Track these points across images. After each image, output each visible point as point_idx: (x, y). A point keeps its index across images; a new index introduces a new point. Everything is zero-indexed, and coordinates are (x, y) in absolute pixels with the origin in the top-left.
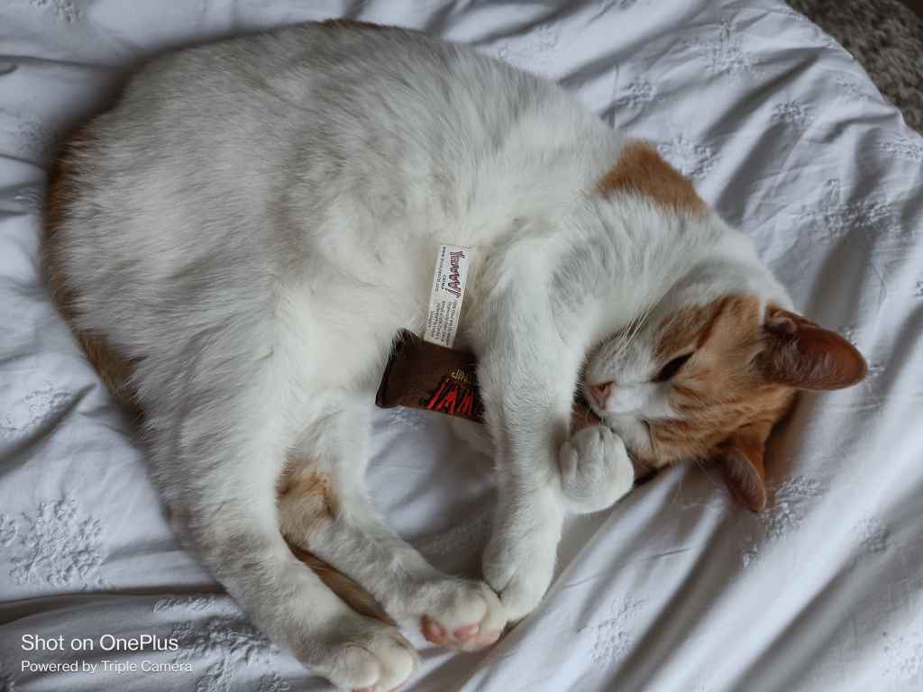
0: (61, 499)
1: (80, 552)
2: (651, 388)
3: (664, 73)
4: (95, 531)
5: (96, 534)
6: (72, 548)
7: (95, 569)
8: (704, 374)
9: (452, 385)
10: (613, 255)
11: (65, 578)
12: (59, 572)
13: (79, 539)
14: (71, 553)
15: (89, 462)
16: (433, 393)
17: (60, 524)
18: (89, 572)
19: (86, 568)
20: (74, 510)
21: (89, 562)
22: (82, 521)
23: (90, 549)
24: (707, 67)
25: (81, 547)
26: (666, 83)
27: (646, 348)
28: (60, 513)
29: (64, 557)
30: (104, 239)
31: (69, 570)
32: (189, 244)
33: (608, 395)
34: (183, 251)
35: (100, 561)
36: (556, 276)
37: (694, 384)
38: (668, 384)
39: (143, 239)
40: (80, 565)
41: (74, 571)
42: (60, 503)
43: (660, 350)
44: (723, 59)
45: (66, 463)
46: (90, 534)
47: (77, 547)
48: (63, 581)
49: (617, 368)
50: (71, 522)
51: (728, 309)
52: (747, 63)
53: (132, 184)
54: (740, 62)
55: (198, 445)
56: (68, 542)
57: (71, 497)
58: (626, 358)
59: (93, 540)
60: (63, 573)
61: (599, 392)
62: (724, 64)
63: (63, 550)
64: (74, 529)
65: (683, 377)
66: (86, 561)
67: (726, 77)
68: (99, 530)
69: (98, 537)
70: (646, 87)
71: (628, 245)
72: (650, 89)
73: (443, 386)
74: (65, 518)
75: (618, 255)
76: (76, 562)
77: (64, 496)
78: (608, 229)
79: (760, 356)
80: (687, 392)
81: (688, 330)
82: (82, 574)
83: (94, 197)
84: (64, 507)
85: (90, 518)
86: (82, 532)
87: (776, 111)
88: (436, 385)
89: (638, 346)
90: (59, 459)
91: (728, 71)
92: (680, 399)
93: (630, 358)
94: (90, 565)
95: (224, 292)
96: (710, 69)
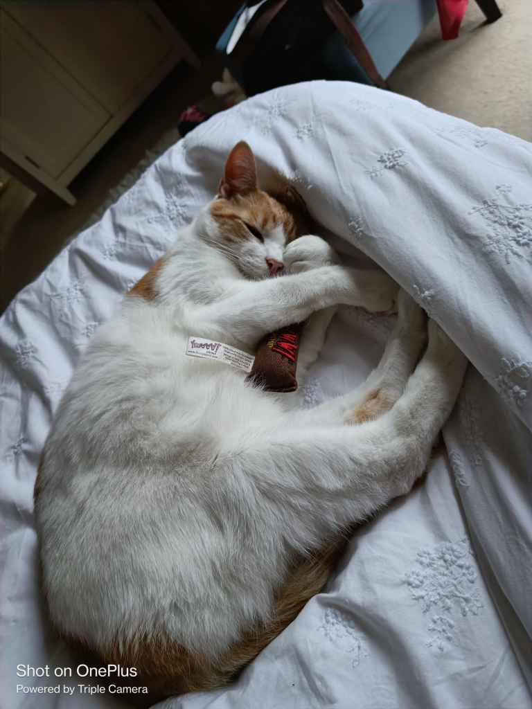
0: (406, 585)
1: (445, 561)
2: (267, 241)
3: (80, 321)
4: (426, 555)
5: (429, 554)
6: (443, 570)
7: (455, 547)
8: (254, 214)
9: (277, 346)
10: (192, 278)
11: (468, 568)
12: (464, 574)
13: (435, 566)
14: (447, 569)
15: (374, 570)
16: (284, 356)
17: (427, 582)
18: (458, 550)
19: (456, 553)
20: (413, 573)
21: (451, 552)
22: (420, 567)
23: (440, 554)
24: (78, 301)
25: (441, 562)
26: (87, 318)
27: (243, 244)
28: (418, 582)
29: (451, 573)
30: (197, 596)
31: (461, 567)
32: (196, 525)
33: (275, 261)
34: (203, 529)
35: (448, 544)
36: (207, 303)
37: (260, 219)
38: (263, 233)
39: (195, 560)
40: (454, 558)
41: (460, 562)
42: (410, 584)
43: (244, 237)
44: (74, 294)
45: (377, 587)
46: (430, 559)
47: (442, 566)
48: (470, 570)
49: (257, 259)
50: (423, 573)
51: (218, 213)
52: (76, 282)
53: (153, 581)
54: (76, 286)
55: (340, 474)
56: (440, 574)
57: (403, 577)
58: (251, 256)
59: (434, 556)
60: (464, 571)
61: (273, 267)
62: (76, 293)
63: (446, 575)
64: (429, 571)
65: (257, 224)
66: (450, 555)
67: (85, 290)
68: (425, 553)
69: (431, 552)
70: (89, 327)
71: (186, 273)
72: (91, 326)
73: (278, 350)
74: (421, 578)
75: (193, 275)
76: (453, 562)
77: (404, 582)
78: (177, 285)
79: (242, 196)
80: (265, 222)
81: (232, 225)
82: (461, 555)
83: (164, 609)
84: (411, 580)
85: (417, 561)
86: (429, 565)
87: (108, 259)
88: (278, 354)
89: (243, 250)
90: (375, 593)
91: (81, 290)
92: (270, 224)
93: (251, 253)
94: (453, 551)
95: (229, 481)
96: (80, 299)
